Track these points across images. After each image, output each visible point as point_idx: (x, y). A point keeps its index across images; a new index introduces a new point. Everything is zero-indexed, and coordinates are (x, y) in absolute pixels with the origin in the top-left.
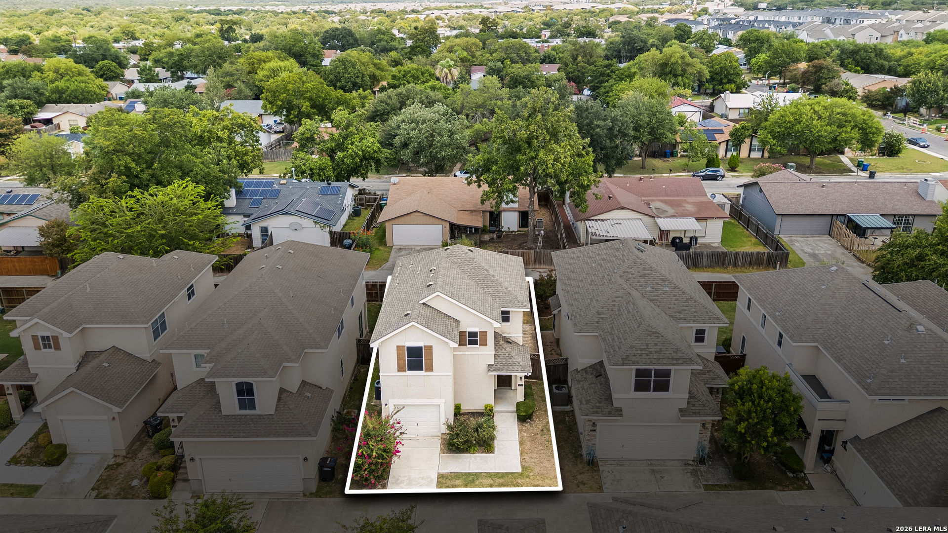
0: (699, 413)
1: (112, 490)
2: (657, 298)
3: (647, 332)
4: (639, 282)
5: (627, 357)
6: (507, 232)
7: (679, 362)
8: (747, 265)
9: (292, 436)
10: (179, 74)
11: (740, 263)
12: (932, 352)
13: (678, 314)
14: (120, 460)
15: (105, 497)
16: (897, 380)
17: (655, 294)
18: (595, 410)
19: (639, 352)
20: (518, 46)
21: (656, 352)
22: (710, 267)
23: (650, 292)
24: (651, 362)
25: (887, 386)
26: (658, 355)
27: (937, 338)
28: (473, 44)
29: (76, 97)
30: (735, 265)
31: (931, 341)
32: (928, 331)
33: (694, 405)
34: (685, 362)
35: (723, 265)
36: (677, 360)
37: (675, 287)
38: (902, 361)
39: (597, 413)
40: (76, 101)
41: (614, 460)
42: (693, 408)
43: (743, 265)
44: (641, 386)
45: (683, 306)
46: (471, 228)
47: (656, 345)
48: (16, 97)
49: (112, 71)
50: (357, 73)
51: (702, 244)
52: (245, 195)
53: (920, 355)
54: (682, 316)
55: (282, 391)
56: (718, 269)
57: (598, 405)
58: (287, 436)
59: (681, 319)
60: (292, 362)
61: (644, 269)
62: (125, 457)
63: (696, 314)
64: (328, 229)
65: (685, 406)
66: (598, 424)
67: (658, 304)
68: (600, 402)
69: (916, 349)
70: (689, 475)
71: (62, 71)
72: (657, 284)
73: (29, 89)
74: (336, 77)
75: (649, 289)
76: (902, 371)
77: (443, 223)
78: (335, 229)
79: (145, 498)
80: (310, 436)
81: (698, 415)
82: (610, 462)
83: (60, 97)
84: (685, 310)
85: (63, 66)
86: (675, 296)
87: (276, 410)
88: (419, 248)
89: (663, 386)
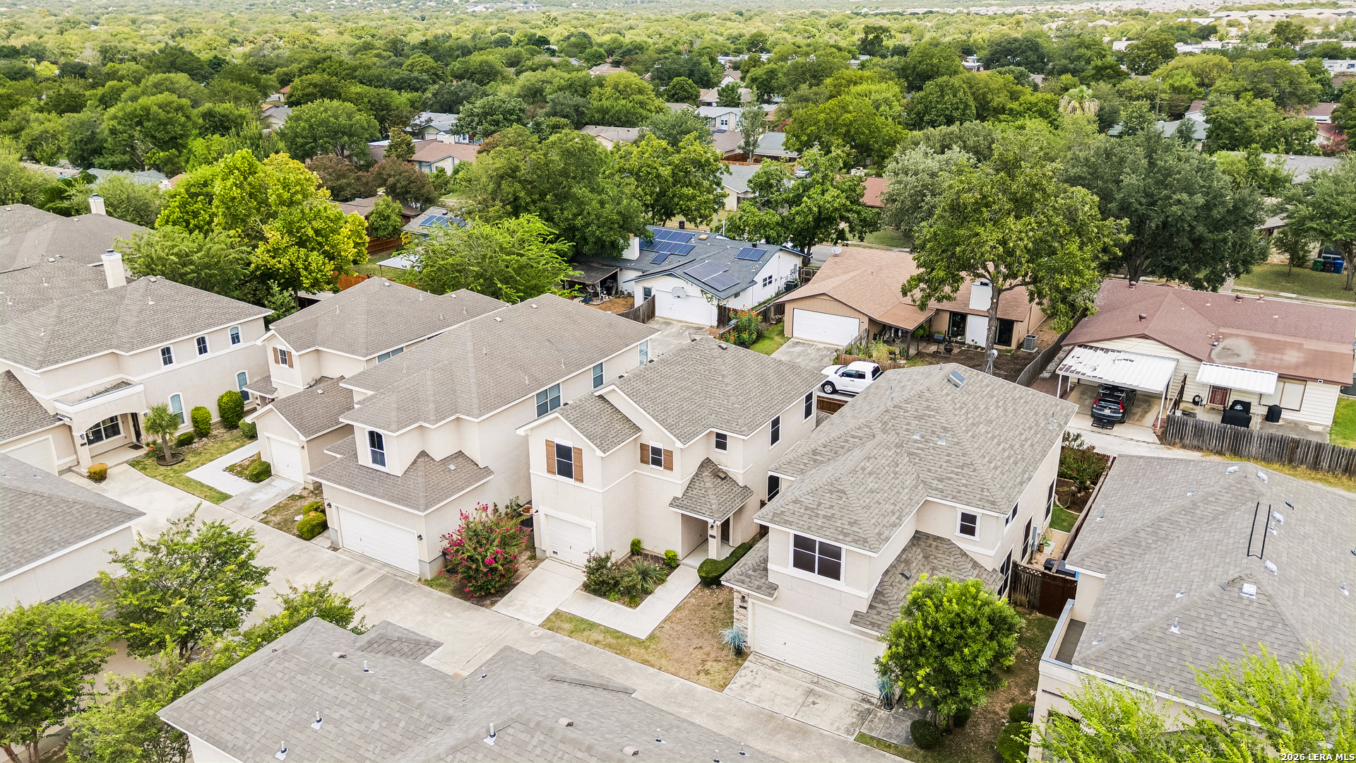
0: (879, 626)
1: (277, 519)
2: (920, 452)
3: (831, 488)
4: (908, 424)
5: (782, 512)
6: (970, 346)
7: (847, 539)
8: (1339, 472)
9: (403, 505)
10: (766, 97)
11: (1325, 465)
12: (1243, 632)
13: (936, 482)
14: (305, 493)
15: (267, 523)
16: (1140, 655)
17: (921, 446)
18: (742, 577)
19: (802, 511)
20: (1278, 71)
21: (825, 517)
22: (1264, 459)
23: (916, 441)
24: (809, 528)
25: (1116, 658)
26: (824, 521)
27: (1271, 614)
28: (1215, 65)
29: (619, 119)
30: (1315, 466)
31: (1255, 615)
32: (1262, 597)
33: (879, 613)
34: (855, 541)
35: (1290, 461)
36: (846, 535)
37: (958, 443)
38: (1174, 630)
39: (743, 582)
40: (618, 123)
41: (772, 659)
42: (875, 617)
43: (1331, 469)
44: (802, 562)
45: (952, 472)
46: (897, 330)
47: (831, 507)
48: (555, 114)
49: (685, 90)
50: (957, 103)
51: (1289, 422)
52: (655, 247)
53: (1216, 630)
54: (940, 486)
55: (423, 454)
56: (1276, 466)
57: (750, 572)
58: (399, 503)
59: (936, 489)
60: (429, 422)
61: (928, 407)
62: (312, 492)
63: (963, 488)
64: (715, 302)
65: (864, 609)
66: (750, 600)
67: (917, 460)
68: (754, 571)
69: (1215, 619)
70: (855, 714)
71: (621, 87)
72: (934, 432)
73: (569, 106)
74: (926, 107)
75: (917, 437)
76: (1160, 645)
77: (861, 316)
78: (732, 304)
79: (294, 535)
80: (418, 509)
81: (876, 628)
82: (764, 661)
83: (604, 118)
84: (950, 479)
85: (623, 81)
86: (949, 455)
87: (405, 473)
88: (822, 346)
89: (831, 570)
